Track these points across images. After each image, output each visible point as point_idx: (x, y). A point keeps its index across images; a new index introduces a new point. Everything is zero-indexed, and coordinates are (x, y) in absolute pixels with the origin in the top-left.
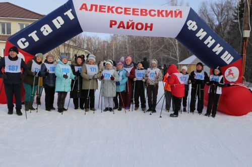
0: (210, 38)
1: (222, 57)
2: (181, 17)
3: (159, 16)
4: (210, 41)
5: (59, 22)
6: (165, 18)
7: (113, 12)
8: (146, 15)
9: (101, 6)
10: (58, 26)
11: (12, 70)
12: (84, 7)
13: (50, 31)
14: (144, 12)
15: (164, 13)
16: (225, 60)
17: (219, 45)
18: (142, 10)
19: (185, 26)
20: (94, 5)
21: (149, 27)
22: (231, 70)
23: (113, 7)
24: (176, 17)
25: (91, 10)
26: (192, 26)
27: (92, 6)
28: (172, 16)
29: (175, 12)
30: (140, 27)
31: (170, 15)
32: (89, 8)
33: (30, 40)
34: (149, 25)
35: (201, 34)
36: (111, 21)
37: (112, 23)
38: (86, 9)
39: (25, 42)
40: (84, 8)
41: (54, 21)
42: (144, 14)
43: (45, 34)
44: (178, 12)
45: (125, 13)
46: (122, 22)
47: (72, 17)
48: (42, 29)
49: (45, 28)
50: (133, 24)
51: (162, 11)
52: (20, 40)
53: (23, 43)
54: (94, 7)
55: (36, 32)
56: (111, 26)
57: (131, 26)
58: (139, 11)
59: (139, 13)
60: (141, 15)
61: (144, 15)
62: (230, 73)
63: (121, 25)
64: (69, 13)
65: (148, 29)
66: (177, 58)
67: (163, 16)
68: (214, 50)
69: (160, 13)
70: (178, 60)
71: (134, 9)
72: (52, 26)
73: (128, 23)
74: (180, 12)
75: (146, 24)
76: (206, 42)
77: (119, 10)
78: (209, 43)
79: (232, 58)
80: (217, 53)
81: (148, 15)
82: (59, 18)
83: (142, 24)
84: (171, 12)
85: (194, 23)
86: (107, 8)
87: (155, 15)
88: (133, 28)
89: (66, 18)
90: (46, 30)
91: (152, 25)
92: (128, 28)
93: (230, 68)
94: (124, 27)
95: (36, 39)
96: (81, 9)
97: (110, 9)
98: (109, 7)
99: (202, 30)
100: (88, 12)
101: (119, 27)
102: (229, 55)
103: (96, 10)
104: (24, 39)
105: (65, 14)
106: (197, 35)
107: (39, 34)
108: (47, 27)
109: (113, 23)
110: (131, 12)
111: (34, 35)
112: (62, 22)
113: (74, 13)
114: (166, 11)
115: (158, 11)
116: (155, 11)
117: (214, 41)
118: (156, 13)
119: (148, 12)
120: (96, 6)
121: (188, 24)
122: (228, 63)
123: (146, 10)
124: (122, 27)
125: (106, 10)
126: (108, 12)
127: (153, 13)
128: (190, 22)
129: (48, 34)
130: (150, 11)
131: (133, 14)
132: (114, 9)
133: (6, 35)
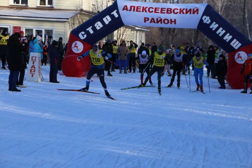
0: (221, 29)
1: (232, 44)
2: (197, 13)
3: (180, 13)
4: (221, 32)
5: (107, 20)
6: (185, 14)
7: (146, 11)
8: (171, 13)
9: (137, 7)
10: (107, 22)
13: (101, 26)
15: (184, 11)
16: (234, 46)
17: (228, 34)
18: (168, 9)
19: (201, 21)
22: (239, 54)
23: (146, 7)
24: (194, 13)
25: (130, 10)
26: (207, 20)
27: (131, 7)
28: (190, 13)
30: (166, 21)
32: (129, 8)
33: (88, 33)
34: (173, 20)
35: (214, 26)
36: (145, 18)
37: (146, 19)
38: (127, 9)
39: (84, 34)
40: (125, 9)
41: (104, 19)
42: (169, 12)
43: (98, 28)
44: (195, 9)
45: (155, 12)
47: (116, 16)
48: (96, 25)
51: (184, 9)
52: (80, 34)
53: (83, 35)
54: (133, 8)
55: (91, 27)
56: (145, 22)
57: (160, 21)
58: (166, 10)
59: (166, 12)
60: (167, 13)
62: (239, 57)
63: (153, 20)
64: (115, 13)
65: (173, 23)
67: (183, 13)
68: (225, 38)
69: (181, 11)
71: (162, 9)
72: (103, 23)
73: (157, 19)
74: (197, 10)
75: (171, 20)
76: (218, 32)
77: (151, 10)
78: (220, 33)
79: (240, 44)
80: (227, 41)
82: (108, 17)
83: (168, 20)
84: (190, 10)
85: (208, 18)
86: (142, 8)
87: (177, 13)
88: (161, 23)
89: (112, 17)
90: (99, 25)
91: (175, 20)
92: (158, 22)
94: (155, 23)
95: (92, 32)
96: (123, 10)
97: (144, 9)
98: (143, 7)
99: (214, 23)
100: (128, 12)
101: (151, 22)
102: (238, 42)
103: (134, 10)
104: (83, 33)
105: (112, 14)
106: (211, 27)
107: (94, 29)
108: (99, 23)
111: (90, 30)
112: (110, 19)
113: (118, 13)
114: (187, 9)
115: (181, 9)
117: (224, 31)
118: (179, 11)
119: (172, 11)
120: (134, 7)
121: (203, 18)
122: (236, 48)
123: (171, 9)
124: (153, 22)
125: (141, 10)
126: (143, 11)
127: (176, 11)
128: (205, 17)
130: (174, 10)
131: (161, 12)
132: (147, 9)
133: (20, 4)
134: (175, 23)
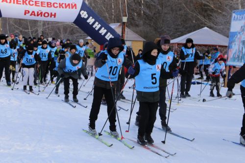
0: (97, 23)
1: (106, 37)
2: (76, 8)
3: (60, 7)
6: (65, 9)
7: (26, 4)
8: (51, 6)
14: (49, 5)
15: (64, 5)
17: (103, 28)
18: (47, 3)
19: (79, 15)
24: (72, 8)
25: (10, 2)
26: (84, 14)
29: (72, 4)
30: (46, 15)
31: (68, 7)
34: (53, 14)
35: (91, 21)
36: (26, 11)
37: (26, 12)
38: (7, 2)
40: (4, 1)
42: (49, 6)
44: (73, 4)
45: (36, 5)
46: (33, 12)
50: (41, 13)
51: (63, 4)
54: (12, 0)
56: (25, 14)
59: (46, 5)
60: (48, 6)
63: (33, 13)
65: (53, 16)
67: (63, 8)
68: (100, 32)
69: (61, 5)
71: (42, 2)
73: (38, 12)
74: (75, 5)
75: (51, 13)
76: (94, 26)
77: (31, 3)
78: (96, 27)
80: (103, 34)
81: (53, 7)
83: (48, 14)
84: (69, 5)
86: (22, 1)
87: (57, 7)
88: (41, 16)
91: (55, 14)
92: (38, 15)
94: (35, 15)
97: (24, 2)
99: (91, 17)
100: (8, 4)
101: (31, 15)
102: (111, 35)
103: (14, 3)
106: (88, 21)
110: (40, 5)
114: (65, 4)
115: (60, 4)
116: (57, 3)
117: (100, 25)
118: (58, 5)
119: (52, 5)
123: (51, 3)
124: (33, 15)
125: (21, 3)
126: (23, 4)
127: (56, 5)
128: (82, 12)
130: (54, 4)
131: (42, 6)
132: (27, 2)
134: (55, 17)
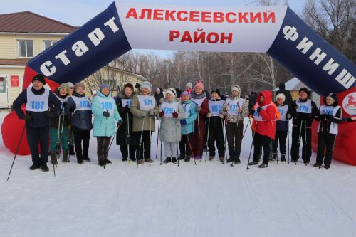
0: (318, 50)
1: (338, 79)
2: (273, 21)
3: (240, 21)
4: (318, 56)
5: (97, 37)
6: (250, 24)
7: (173, 19)
8: (222, 20)
9: (156, 11)
10: (96, 42)
11: (36, 108)
12: (132, 13)
13: (85, 49)
14: (218, 17)
15: (248, 17)
16: (343, 83)
17: (332, 60)
18: (215, 14)
19: (281, 35)
20: (147, 10)
21: (226, 38)
22: (352, 98)
23: (173, 12)
24: (266, 21)
25: (142, 17)
26: (291, 33)
27: (143, 11)
28: (260, 21)
29: (265, 14)
30: (213, 38)
31: (257, 19)
32: (139, 14)
33: (58, 63)
34: (227, 35)
35: (305, 45)
36: (172, 32)
37: (173, 35)
38: (136, 17)
39: (51, 66)
40: (132, 15)
41: (91, 36)
42: (219, 19)
43: (79, 54)
44: (268, 14)
45: (192, 20)
46: (187, 33)
47: (115, 29)
48: (74, 48)
49: (78, 46)
50: (203, 34)
51: (246, 14)
53: (49, 68)
54: (146, 13)
55: (65, 51)
56: (171, 40)
57: (200, 37)
58: (212, 15)
59: (212, 18)
60: (215, 20)
61: (218, 21)
62: (351, 102)
63: (186, 37)
64: (111, 23)
65: (226, 41)
66: (272, 82)
67: (246, 21)
68: (325, 68)
69: (242, 17)
70: (274, 85)
71: (203, 13)
72: (88, 43)
73: (196, 33)
74: (272, 15)
75: (223, 34)
76: (312, 57)
77: (183, 16)
78: (316, 58)
79: (353, 79)
80: (330, 73)
81: (225, 20)
82: (98, 31)
83: (216, 35)
84: (259, 15)
85: (294, 30)
86: (164, 13)
87: (235, 20)
88: (203, 41)
89: (107, 31)
90: (80, 48)
91: (231, 34)
92: (196, 40)
93: (350, 95)
94: (190, 41)
95: (66, 61)
96: (128, 16)
97: (169, 15)
98: (167, 11)
99: (306, 39)
100: (138, 20)
101: (183, 40)
102: (349, 75)
103: (149, 17)
104: (49, 63)
105: (105, 24)
106: (299, 47)
107: (71, 55)
108: (81, 43)
109: (175, 34)
110: (200, 18)
111: (63, 57)
112: (102, 36)
113: (118, 22)
114: (252, 14)
115: (240, 14)
116: (234, 14)
117: (324, 55)
118: (237, 17)
119: (224, 16)
120: (150, 11)
121: (285, 31)
122: (347, 86)
123: (222, 14)
124: (187, 40)
125: (164, 16)
126: (167, 19)
127: (231, 17)
128: (287, 27)
129: (82, 54)
130: (228, 15)
131: (203, 20)
132: (175, 15)
133: (26, 57)
134: (230, 42)
